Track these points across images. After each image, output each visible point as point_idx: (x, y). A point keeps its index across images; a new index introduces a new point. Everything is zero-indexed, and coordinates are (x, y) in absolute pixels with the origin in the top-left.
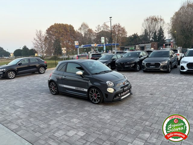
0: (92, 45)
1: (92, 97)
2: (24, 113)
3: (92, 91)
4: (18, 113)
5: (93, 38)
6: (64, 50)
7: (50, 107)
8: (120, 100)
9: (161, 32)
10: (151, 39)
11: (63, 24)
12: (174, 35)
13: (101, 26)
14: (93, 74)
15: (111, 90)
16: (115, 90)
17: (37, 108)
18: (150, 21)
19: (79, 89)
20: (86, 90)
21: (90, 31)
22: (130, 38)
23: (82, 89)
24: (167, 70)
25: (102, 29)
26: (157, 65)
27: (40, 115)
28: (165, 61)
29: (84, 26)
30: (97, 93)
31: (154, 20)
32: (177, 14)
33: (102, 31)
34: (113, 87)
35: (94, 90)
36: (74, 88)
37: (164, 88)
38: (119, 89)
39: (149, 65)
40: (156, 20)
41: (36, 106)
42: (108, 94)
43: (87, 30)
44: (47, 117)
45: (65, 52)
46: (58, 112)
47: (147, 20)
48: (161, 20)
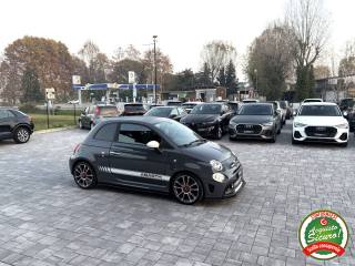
0: (109, 85)
1: (179, 191)
2: (45, 234)
3: (181, 180)
4: (30, 234)
5: (107, 71)
6: (50, 93)
7: (96, 216)
8: (234, 196)
9: (231, 69)
10: (215, 80)
11: (44, 40)
12: (252, 77)
13: (124, 49)
14: (180, 147)
15: (218, 177)
16: (226, 177)
17: (66, 219)
18: (213, 49)
19: (150, 176)
20: (167, 178)
21: (102, 58)
22: (179, 76)
23: (157, 177)
24: (271, 138)
25: (126, 56)
26: (257, 128)
27: (87, 235)
28: (269, 123)
29: (90, 47)
30: (190, 183)
31: (221, 48)
32: (258, 41)
33: (127, 60)
34: (222, 171)
35: (186, 178)
36: (138, 174)
37: (285, 170)
38: (231, 176)
39: (241, 128)
40: (223, 48)
41: (61, 214)
42: (213, 185)
43: (95, 55)
44: (106, 237)
45: (53, 97)
46: (122, 226)
47: (209, 46)
48: (232, 49)
